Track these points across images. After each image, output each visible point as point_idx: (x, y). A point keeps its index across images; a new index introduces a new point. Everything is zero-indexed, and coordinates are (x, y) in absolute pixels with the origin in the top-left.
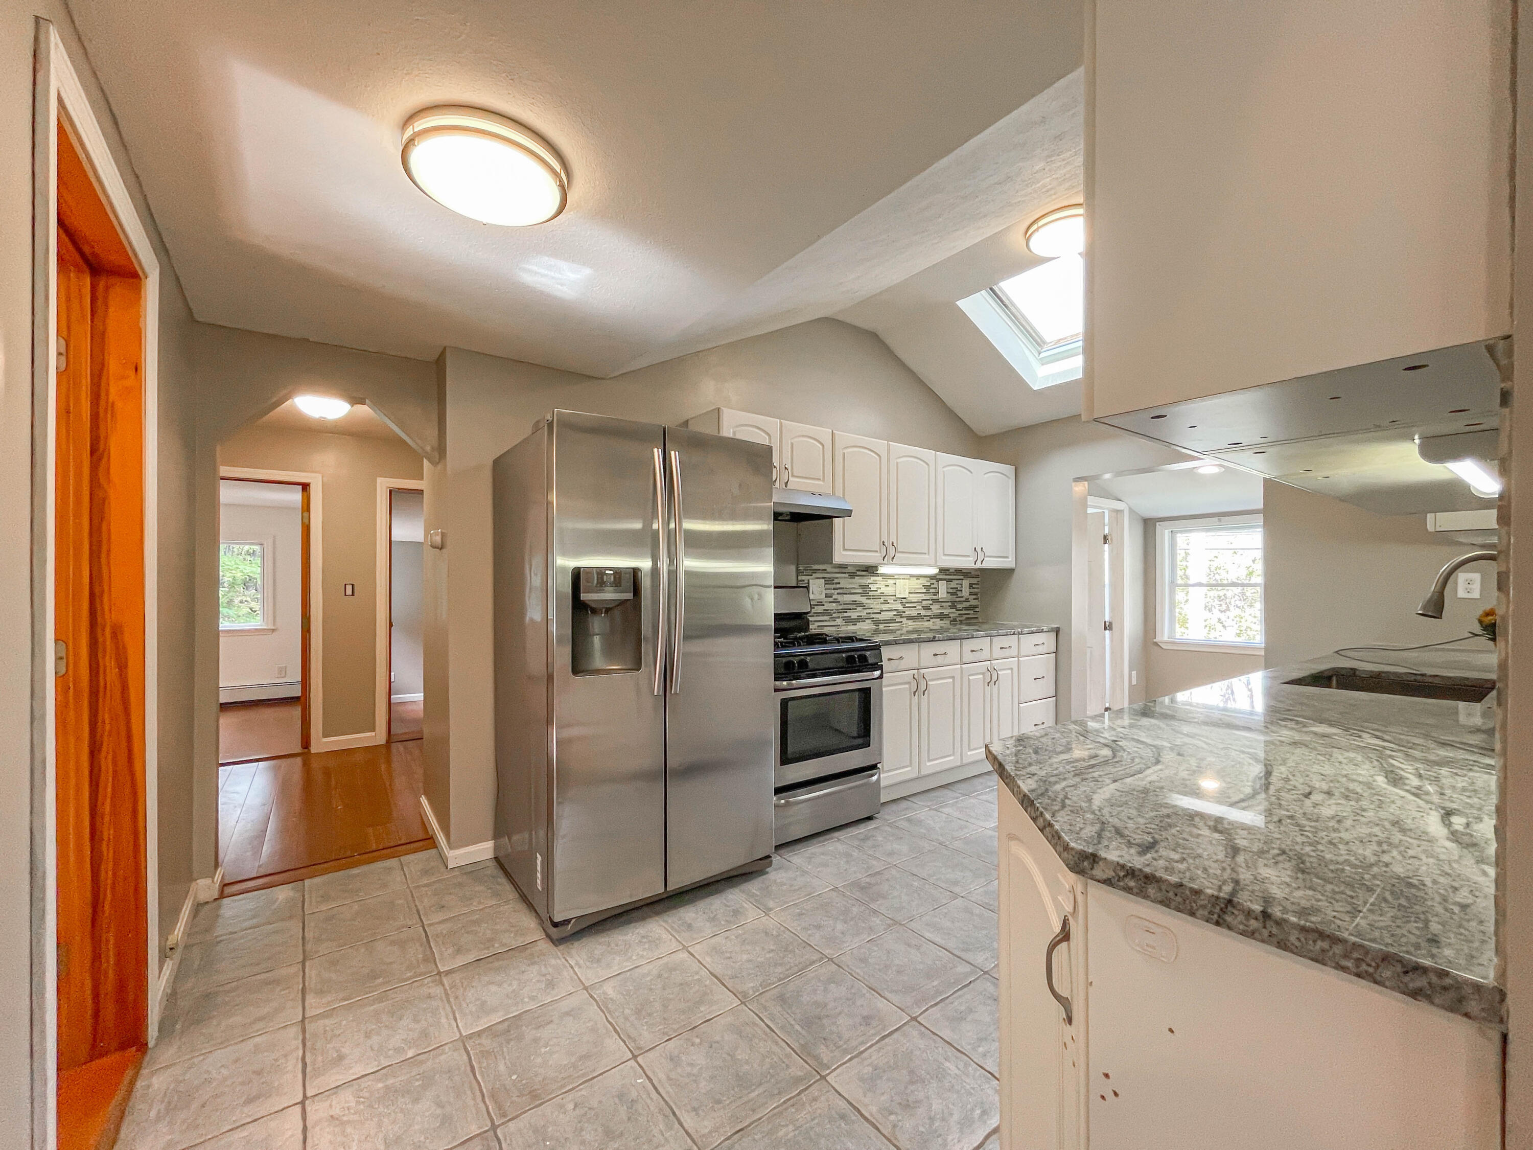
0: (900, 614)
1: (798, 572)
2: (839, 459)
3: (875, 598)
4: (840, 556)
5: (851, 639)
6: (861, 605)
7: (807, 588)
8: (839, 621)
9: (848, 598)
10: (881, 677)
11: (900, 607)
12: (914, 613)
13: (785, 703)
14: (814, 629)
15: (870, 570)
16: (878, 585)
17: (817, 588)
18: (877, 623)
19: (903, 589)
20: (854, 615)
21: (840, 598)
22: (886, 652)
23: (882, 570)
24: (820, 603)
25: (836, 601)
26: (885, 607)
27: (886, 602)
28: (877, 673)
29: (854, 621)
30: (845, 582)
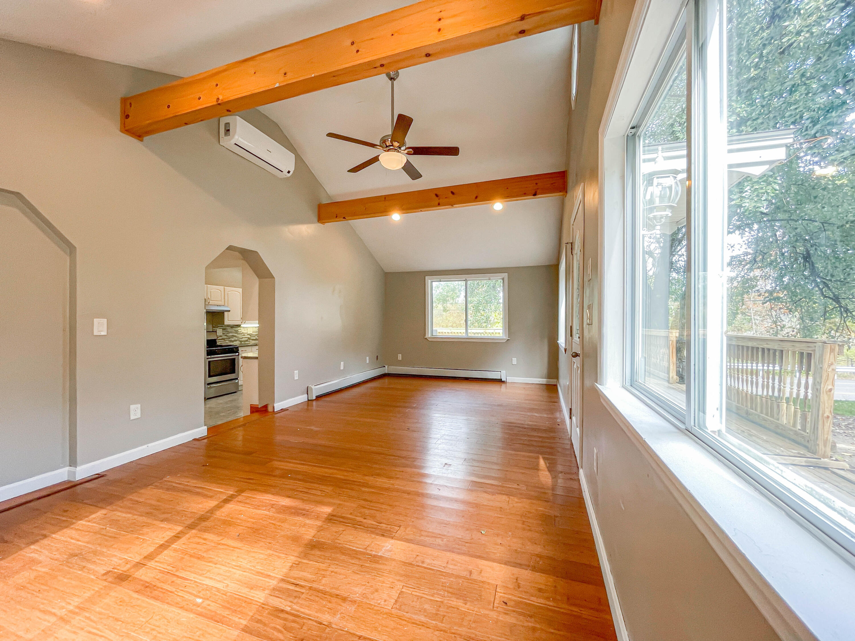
0: (249, 338)
1: (213, 327)
2: (226, 296)
3: (240, 334)
4: (227, 322)
5: (231, 345)
6: (235, 336)
7: (216, 332)
8: (227, 342)
9: (231, 334)
10: (239, 355)
11: (249, 336)
12: (255, 338)
13: (209, 362)
14: (218, 344)
15: (239, 326)
16: (241, 330)
17: (220, 332)
18: (241, 342)
19: (250, 331)
20: (233, 339)
21: (228, 335)
22: (240, 349)
23: (242, 326)
24: (221, 336)
25: (226, 335)
26: (243, 337)
27: (244, 335)
28: (237, 354)
29: (233, 341)
30: (229, 329)
